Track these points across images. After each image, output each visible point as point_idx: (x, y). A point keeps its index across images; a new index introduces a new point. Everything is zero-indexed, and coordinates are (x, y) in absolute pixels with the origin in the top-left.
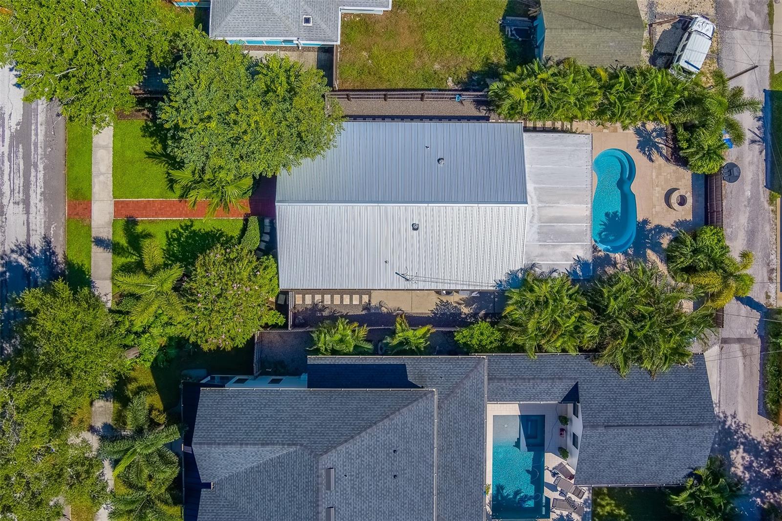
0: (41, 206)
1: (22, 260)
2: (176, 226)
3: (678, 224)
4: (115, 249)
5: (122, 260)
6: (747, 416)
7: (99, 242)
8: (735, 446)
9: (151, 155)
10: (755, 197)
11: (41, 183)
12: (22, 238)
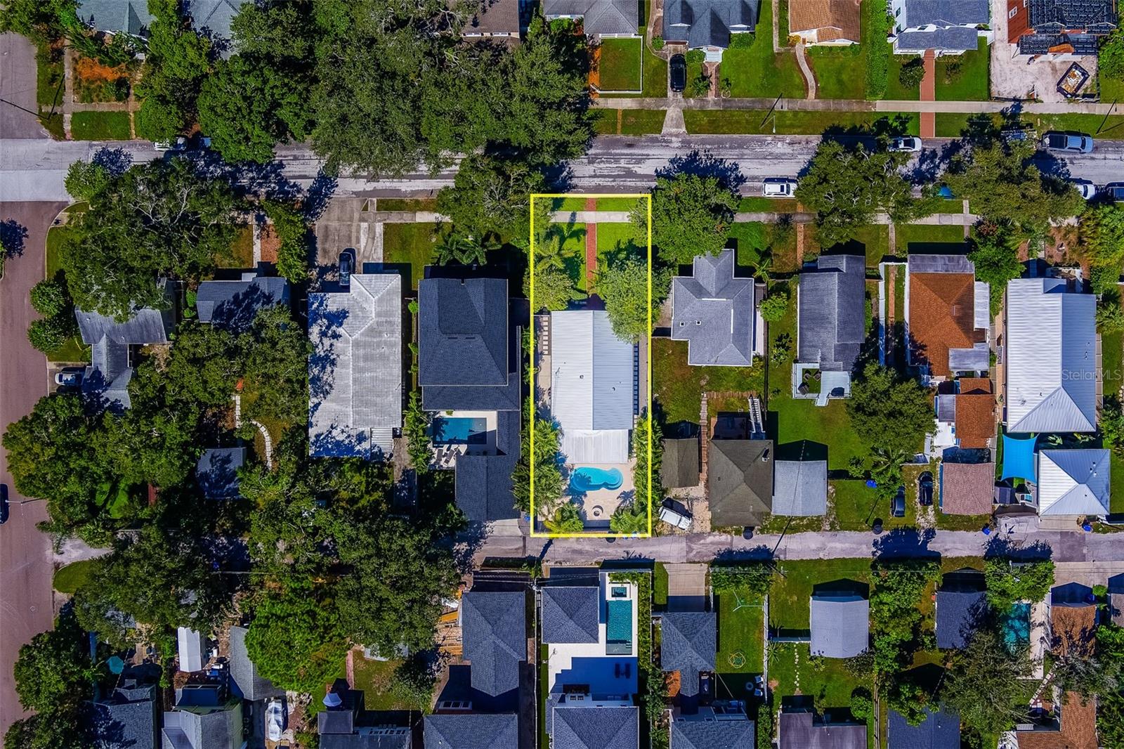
0: (593, 184)
1: (565, 173)
2: (583, 256)
3: (585, 512)
4: (571, 224)
5: (565, 228)
6: (485, 551)
7: (574, 215)
8: (469, 545)
9: (619, 243)
10: (599, 554)
11: (605, 184)
12: (576, 174)
